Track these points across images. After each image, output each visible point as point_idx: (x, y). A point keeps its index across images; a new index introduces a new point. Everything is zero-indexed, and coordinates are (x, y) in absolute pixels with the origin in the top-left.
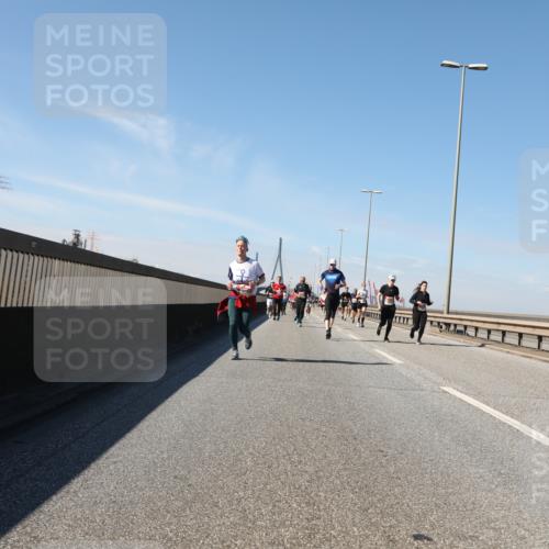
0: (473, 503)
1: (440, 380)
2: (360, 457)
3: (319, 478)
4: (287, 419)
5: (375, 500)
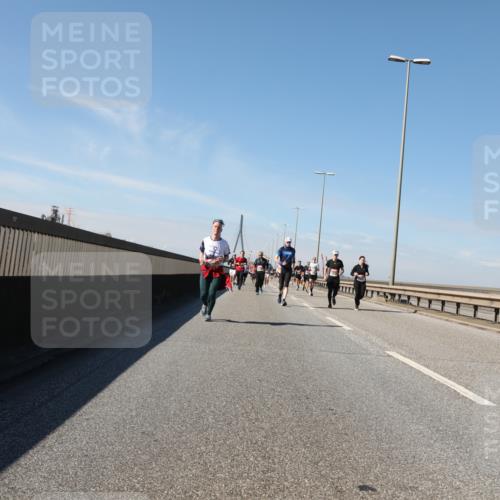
0: (414, 457)
1: (385, 345)
2: (311, 415)
3: (274, 434)
4: (246, 380)
5: (325, 454)
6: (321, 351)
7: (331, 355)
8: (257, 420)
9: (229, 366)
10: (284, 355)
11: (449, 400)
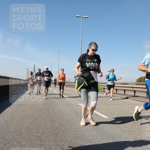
0: (85, 136)
1: (78, 102)
2: (55, 126)
3: (44, 133)
4: (35, 117)
5: (59, 138)
6: (59, 105)
7: (61, 106)
8: (38, 129)
9: (30, 113)
10: (48, 108)
11: (96, 117)
